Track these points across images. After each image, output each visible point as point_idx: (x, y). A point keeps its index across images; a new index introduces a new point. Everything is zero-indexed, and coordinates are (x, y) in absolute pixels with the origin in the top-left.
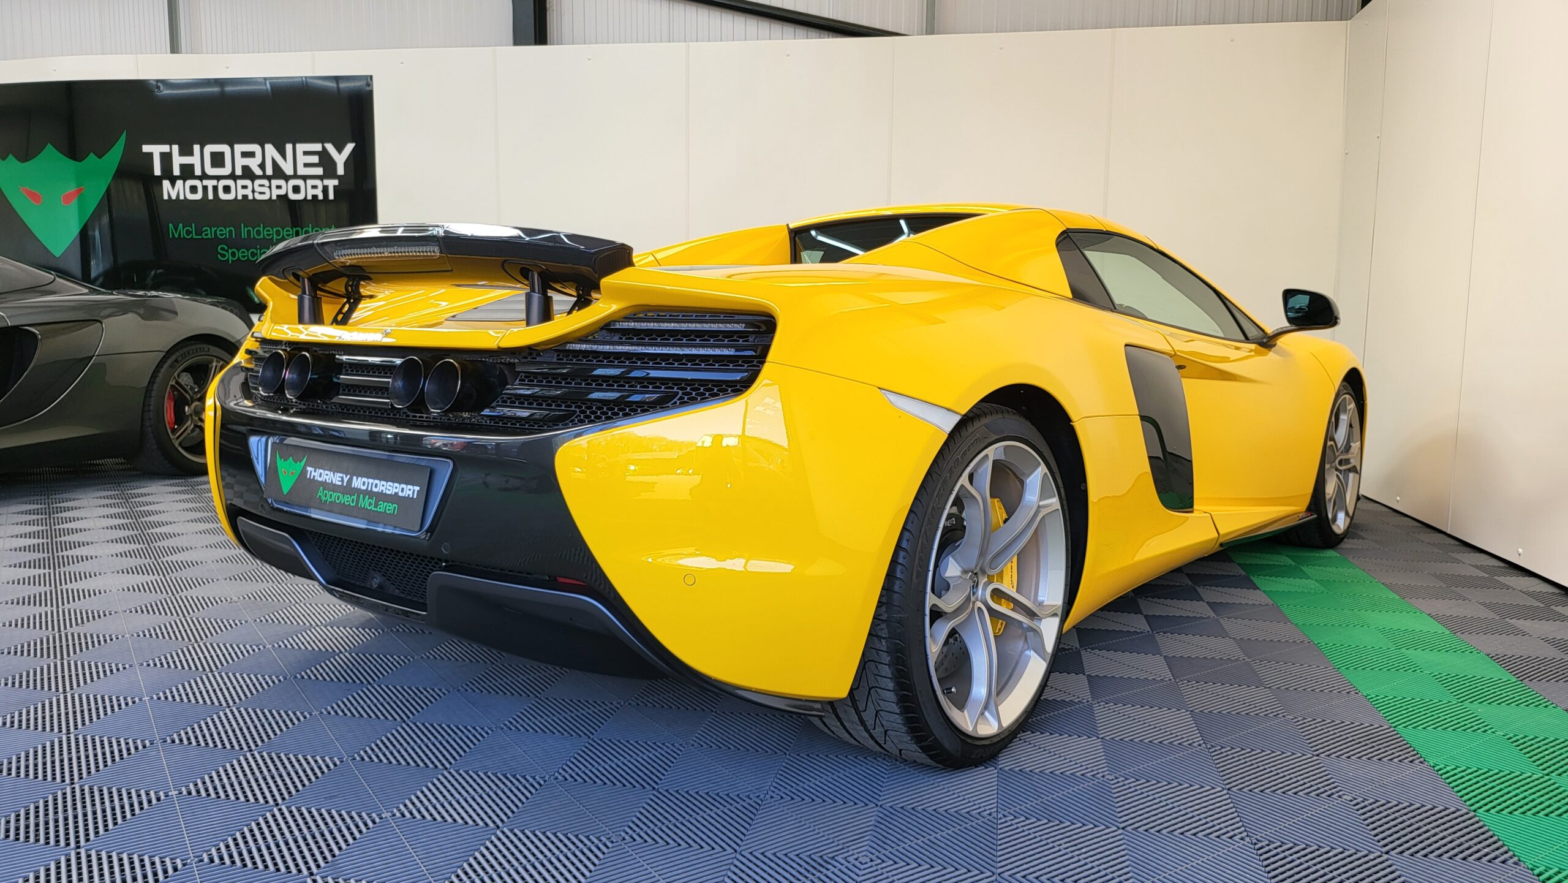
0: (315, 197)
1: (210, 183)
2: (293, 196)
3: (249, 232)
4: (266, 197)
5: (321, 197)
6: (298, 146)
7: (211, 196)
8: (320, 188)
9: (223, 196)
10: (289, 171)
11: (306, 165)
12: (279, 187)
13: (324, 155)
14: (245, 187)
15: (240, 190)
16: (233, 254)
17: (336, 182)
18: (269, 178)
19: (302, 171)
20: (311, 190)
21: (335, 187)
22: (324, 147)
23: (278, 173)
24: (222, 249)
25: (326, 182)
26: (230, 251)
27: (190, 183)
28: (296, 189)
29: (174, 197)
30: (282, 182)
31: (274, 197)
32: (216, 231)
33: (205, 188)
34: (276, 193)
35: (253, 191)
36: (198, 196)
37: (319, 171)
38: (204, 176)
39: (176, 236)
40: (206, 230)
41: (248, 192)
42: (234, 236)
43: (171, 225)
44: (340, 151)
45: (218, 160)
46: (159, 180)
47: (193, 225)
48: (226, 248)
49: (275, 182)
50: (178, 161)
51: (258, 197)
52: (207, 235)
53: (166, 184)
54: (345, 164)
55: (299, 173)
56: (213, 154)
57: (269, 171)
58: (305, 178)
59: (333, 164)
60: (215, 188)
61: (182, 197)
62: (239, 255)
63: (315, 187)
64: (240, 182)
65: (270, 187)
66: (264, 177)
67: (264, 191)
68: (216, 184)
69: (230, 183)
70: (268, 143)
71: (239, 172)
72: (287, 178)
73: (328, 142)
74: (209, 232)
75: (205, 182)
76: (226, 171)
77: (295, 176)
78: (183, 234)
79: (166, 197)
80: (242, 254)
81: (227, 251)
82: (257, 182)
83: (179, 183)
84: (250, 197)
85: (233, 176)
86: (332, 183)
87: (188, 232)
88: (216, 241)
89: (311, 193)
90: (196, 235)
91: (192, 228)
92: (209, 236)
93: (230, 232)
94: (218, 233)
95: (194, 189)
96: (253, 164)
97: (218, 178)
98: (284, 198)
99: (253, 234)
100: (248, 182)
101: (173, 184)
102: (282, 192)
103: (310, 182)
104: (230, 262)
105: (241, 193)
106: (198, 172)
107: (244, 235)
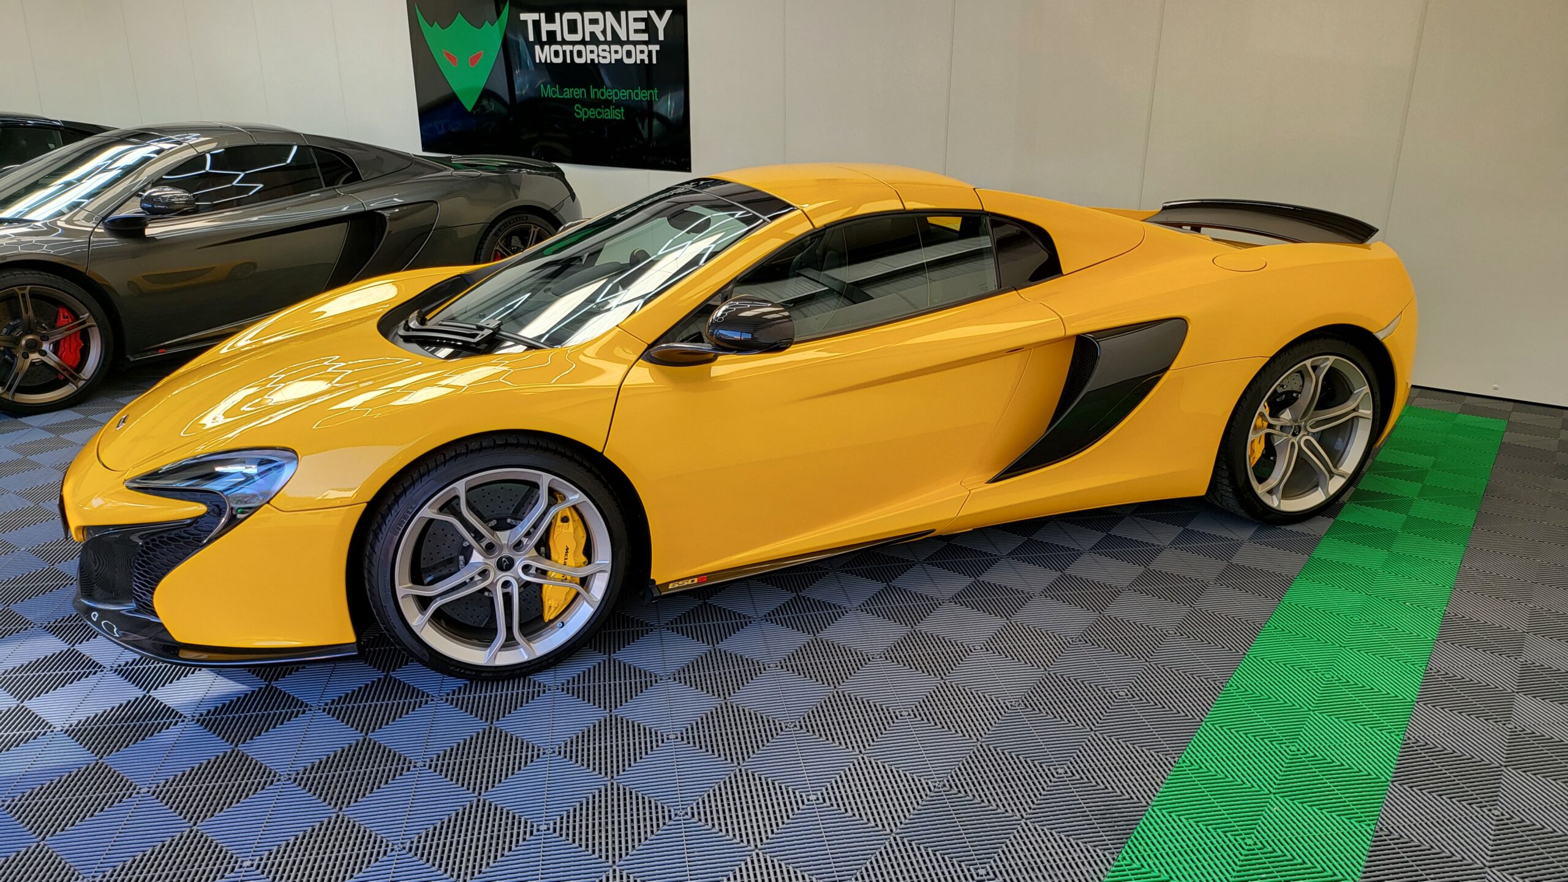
0: (642, 61)
1: (568, 48)
2: (627, 61)
3: (596, 93)
4: (607, 61)
5: (647, 62)
6: (629, 12)
7: (569, 61)
8: (646, 53)
9: (577, 60)
10: (624, 38)
11: (636, 31)
12: (616, 52)
14: (592, 52)
15: (589, 55)
16: (586, 113)
17: (657, 47)
19: (634, 37)
20: (639, 55)
22: (648, 14)
23: (616, 39)
24: (578, 108)
25: (651, 47)
27: (554, 47)
28: (629, 54)
29: (543, 61)
30: (618, 47)
31: (613, 62)
33: (564, 52)
34: (615, 57)
35: (598, 56)
36: (560, 60)
37: (645, 37)
38: (564, 42)
41: (595, 56)
44: (660, 15)
45: (573, 26)
46: (533, 44)
49: (614, 47)
50: (545, 27)
51: (602, 61)
53: (537, 48)
54: (665, 29)
55: (631, 39)
56: (569, 21)
57: (609, 38)
58: (635, 43)
59: (657, 29)
60: (571, 52)
61: (549, 61)
62: (589, 113)
63: (642, 52)
64: (590, 47)
65: (610, 52)
66: (606, 42)
67: (606, 55)
69: (581, 47)
71: (588, 38)
72: (622, 43)
73: (651, 9)
75: (565, 47)
76: (578, 37)
77: (628, 42)
78: (551, 95)
79: (538, 61)
80: (592, 113)
82: (602, 47)
83: (546, 47)
84: (596, 62)
85: (583, 42)
86: (655, 48)
87: (554, 92)
88: (572, 101)
89: (640, 57)
93: (583, 92)
95: (556, 54)
96: (597, 29)
97: (573, 43)
98: (619, 62)
99: (599, 95)
100: (593, 47)
101: (542, 50)
102: (618, 57)
103: (640, 47)
105: (590, 56)
106: (559, 39)
107: (592, 96)
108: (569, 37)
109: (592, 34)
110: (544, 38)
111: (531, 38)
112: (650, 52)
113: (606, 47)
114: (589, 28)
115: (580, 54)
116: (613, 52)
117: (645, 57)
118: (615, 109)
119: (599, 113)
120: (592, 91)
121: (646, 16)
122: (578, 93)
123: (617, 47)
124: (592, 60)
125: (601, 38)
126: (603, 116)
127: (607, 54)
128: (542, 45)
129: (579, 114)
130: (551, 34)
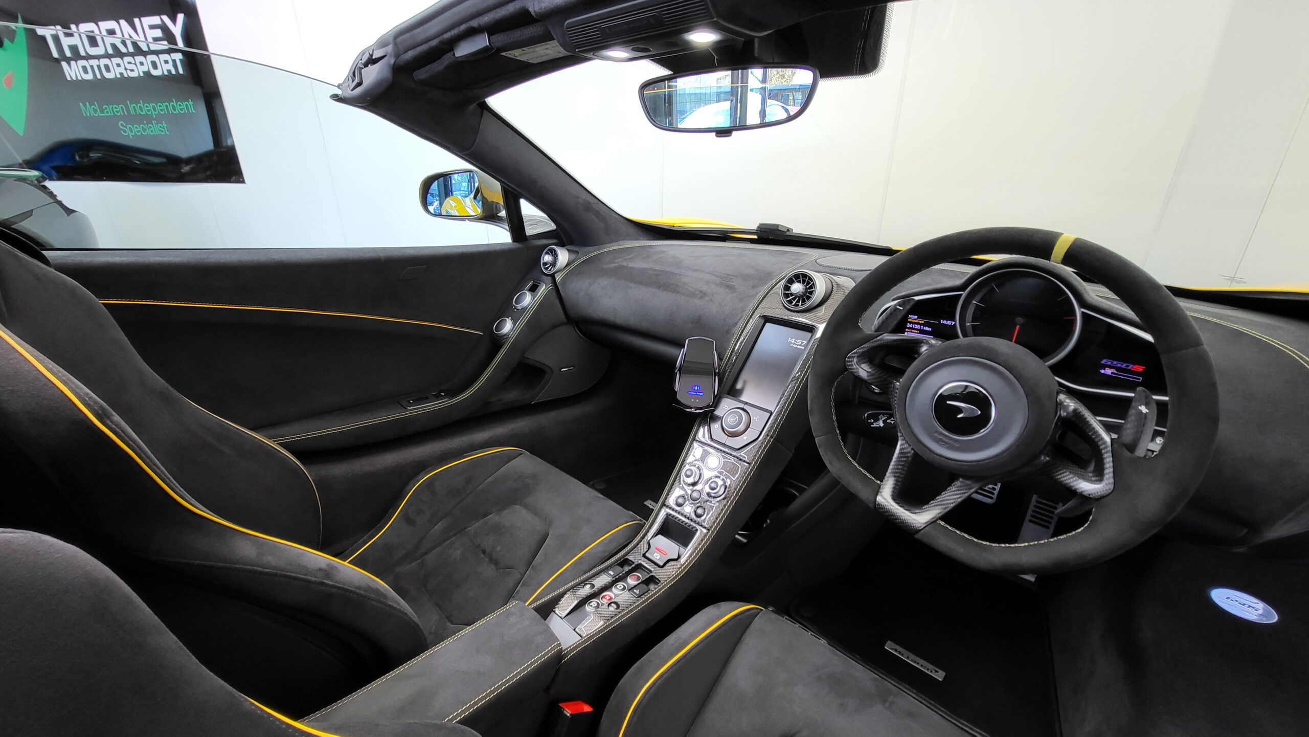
1: (94, 62)
2: (155, 73)
5: (174, 72)
7: (99, 77)
13: (164, 28)
15: (117, 69)
16: (131, 130)
18: (132, 55)
19: (154, 47)
21: (180, 60)
22: (161, 19)
26: (128, 127)
29: (74, 79)
31: (142, 74)
32: (112, 108)
33: (92, 67)
35: (126, 69)
37: (164, 45)
38: (88, 57)
39: (88, 115)
40: (106, 108)
41: (122, 70)
42: (126, 113)
43: (81, 104)
44: (174, 20)
47: (96, 103)
48: (125, 125)
50: (66, 42)
52: (107, 112)
53: (64, 64)
57: (131, 49)
58: (157, 53)
60: (99, 67)
65: (135, 64)
68: (98, 64)
70: (121, 19)
71: (110, 51)
72: (145, 54)
74: (108, 110)
78: (92, 113)
79: (69, 79)
81: (126, 128)
83: (73, 63)
84: (126, 75)
85: (107, 56)
86: (178, 57)
87: (95, 111)
90: (101, 113)
91: (95, 106)
92: (110, 114)
93: (122, 107)
94: (115, 110)
95: (85, 69)
98: (147, 74)
101: (69, 64)
104: (131, 137)
106: (83, 53)
107: (133, 112)
108: (93, 51)
109: (114, 46)
110: (68, 54)
111: (55, 54)
112: (174, 61)
113: (130, 59)
114: (109, 40)
115: (108, 69)
116: (138, 64)
117: (170, 66)
118: (157, 124)
119: (144, 130)
120: (131, 107)
121: (159, 22)
122: (118, 109)
123: (139, 59)
124: (121, 74)
125: (123, 50)
126: (148, 132)
127: (132, 67)
128: (68, 60)
129: (125, 132)
130: (74, 49)
